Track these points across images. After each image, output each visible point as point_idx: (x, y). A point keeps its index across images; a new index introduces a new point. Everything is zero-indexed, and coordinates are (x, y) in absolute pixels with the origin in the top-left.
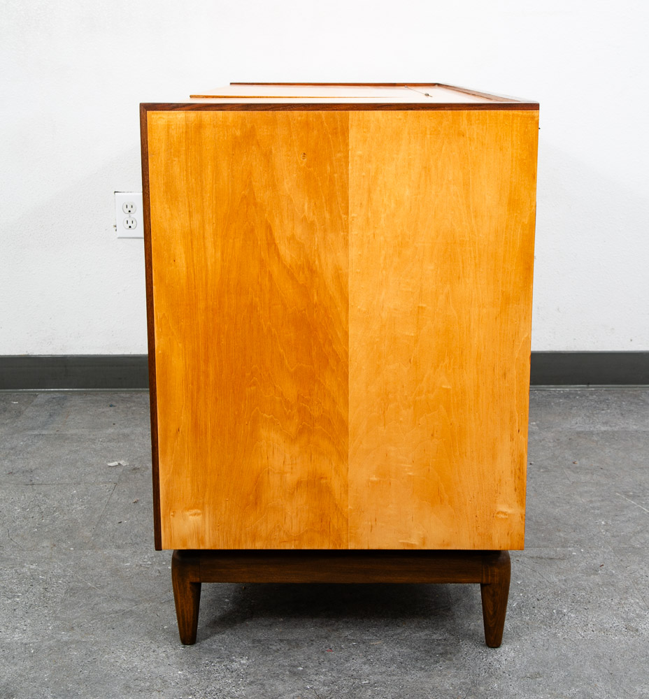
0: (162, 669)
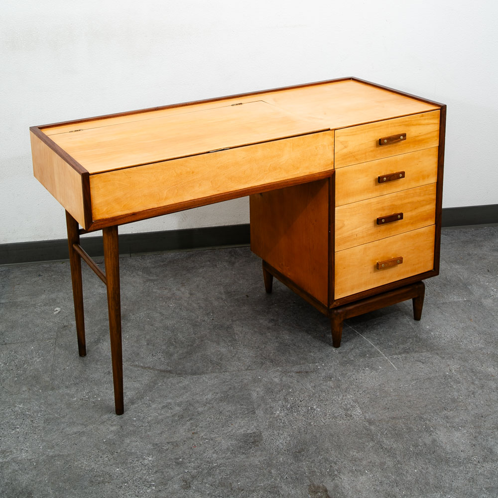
0: (108, 468)
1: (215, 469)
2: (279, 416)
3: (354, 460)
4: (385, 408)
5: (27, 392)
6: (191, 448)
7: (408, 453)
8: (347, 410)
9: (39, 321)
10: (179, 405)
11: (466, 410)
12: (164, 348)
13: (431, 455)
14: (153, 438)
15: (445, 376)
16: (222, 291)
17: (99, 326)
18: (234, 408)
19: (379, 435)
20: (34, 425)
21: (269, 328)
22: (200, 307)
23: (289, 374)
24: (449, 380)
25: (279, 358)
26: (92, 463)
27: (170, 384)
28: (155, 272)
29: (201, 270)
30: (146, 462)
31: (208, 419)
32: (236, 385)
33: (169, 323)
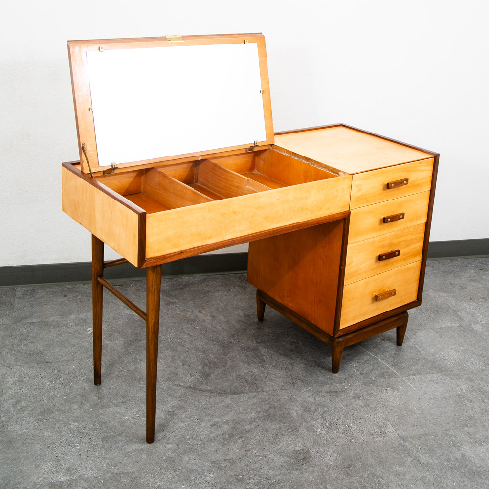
1: (274, 485)
2: (321, 433)
3: (398, 475)
4: (414, 425)
5: (78, 411)
6: (248, 465)
7: (443, 467)
8: (381, 427)
9: (74, 341)
10: (227, 423)
11: (483, 426)
12: (200, 368)
13: (464, 469)
14: (209, 455)
15: (458, 395)
16: (241, 314)
17: (133, 347)
18: (278, 426)
19: (414, 451)
20: (93, 443)
21: (292, 350)
22: (224, 330)
23: (321, 393)
24: (463, 399)
25: (308, 378)
26: (157, 481)
27: (213, 403)
28: (175, 295)
29: (217, 294)
30: (208, 479)
31: (257, 437)
32: (275, 404)
33: (199, 344)
